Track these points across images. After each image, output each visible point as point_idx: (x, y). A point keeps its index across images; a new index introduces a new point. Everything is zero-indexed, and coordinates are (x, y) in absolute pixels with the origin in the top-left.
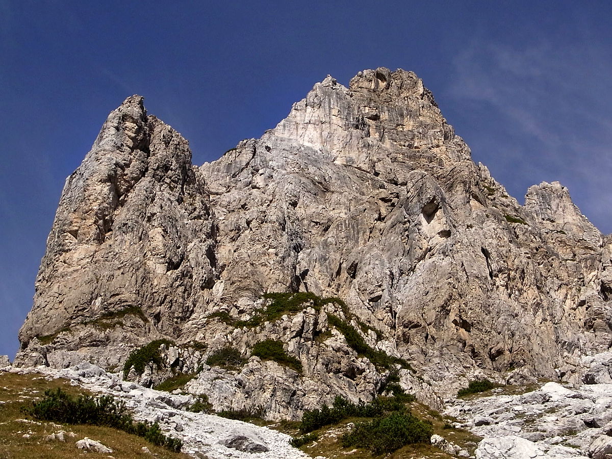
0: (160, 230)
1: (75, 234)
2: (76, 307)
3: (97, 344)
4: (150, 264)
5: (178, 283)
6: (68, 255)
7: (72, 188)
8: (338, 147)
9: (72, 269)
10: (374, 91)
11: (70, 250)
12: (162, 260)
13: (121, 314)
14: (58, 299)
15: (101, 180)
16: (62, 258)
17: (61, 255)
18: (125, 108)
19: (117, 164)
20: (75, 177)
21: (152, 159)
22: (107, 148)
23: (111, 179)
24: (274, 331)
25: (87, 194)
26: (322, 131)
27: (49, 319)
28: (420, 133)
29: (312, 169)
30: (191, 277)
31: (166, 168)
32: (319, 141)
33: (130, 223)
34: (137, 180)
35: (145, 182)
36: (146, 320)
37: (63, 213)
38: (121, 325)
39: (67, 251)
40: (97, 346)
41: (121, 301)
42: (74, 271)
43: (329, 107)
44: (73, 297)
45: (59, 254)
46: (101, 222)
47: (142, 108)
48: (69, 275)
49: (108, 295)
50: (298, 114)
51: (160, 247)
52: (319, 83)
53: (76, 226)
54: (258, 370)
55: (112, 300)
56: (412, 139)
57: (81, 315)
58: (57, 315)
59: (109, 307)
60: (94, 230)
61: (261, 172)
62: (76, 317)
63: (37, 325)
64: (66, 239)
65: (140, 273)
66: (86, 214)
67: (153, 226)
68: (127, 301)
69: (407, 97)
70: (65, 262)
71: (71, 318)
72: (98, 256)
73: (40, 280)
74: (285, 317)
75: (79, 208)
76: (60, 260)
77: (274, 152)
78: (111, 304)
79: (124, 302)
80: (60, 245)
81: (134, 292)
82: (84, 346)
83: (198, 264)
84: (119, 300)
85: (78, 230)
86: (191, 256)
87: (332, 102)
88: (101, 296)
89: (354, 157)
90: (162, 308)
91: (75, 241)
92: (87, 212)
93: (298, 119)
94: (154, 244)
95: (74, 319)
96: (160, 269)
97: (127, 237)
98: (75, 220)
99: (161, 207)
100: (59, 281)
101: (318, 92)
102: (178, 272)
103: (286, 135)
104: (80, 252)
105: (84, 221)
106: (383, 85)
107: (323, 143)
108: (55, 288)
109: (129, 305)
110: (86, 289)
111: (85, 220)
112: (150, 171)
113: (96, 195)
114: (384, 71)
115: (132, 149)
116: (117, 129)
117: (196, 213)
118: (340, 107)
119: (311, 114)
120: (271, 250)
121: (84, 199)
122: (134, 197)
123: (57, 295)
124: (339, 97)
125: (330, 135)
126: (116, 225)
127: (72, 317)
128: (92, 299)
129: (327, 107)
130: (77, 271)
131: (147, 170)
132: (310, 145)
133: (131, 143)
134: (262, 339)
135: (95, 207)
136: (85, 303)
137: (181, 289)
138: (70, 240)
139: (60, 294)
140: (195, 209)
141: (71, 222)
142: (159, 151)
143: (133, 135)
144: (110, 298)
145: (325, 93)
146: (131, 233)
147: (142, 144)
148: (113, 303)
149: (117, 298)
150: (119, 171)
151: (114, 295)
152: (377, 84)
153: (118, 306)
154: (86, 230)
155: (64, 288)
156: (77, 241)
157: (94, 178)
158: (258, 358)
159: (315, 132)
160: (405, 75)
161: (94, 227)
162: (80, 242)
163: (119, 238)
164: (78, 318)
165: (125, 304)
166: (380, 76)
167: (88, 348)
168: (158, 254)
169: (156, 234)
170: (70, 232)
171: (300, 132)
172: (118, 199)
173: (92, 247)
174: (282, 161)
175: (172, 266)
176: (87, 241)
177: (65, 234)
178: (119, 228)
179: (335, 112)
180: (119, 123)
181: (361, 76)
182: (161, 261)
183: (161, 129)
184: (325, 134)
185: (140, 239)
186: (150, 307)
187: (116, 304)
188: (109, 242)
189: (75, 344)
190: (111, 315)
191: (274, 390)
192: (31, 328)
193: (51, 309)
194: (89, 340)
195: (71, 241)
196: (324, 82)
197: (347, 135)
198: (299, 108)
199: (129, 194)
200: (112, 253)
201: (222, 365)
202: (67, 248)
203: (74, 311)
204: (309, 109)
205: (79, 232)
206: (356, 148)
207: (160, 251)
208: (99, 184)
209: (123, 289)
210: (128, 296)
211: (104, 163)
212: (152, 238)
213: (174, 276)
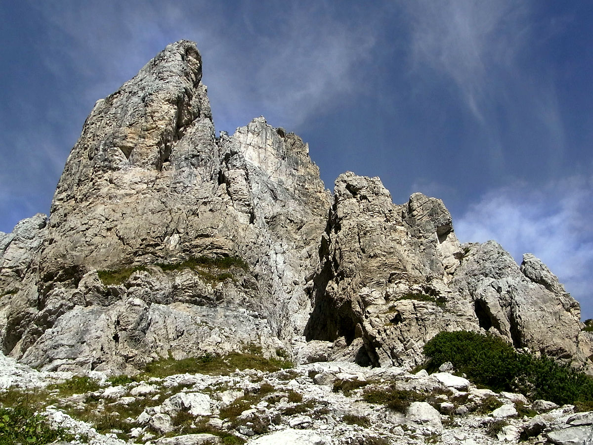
2: (142, 240)
3: (201, 301)
6: (116, 174)
8: (271, 169)
9: (122, 192)
11: (119, 169)
14: (105, 224)
15: (169, 100)
16: (106, 176)
17: (105, 172)
20: (117, 97)
26: (259, 154)
27: (93, 247)
28: (309, 180)
32: (257, 160)
39: (114, 169)
40: (200, 304)
41: (213, 246)
42: (127, 195)
43: (266, 138)
45: (103, 170)
48: (118, 198)
49: (192, 234)
51: (244, 192)
53: (132, 142)
55: (199, 241)
56: (304, 182)
57: (152, 253)
59: (193, 250)
60: (154, 153)
62: (143, 254)
63: (74, 253)
64: (116, 155)
66: (146, 133)
67: (234, 166)
68: (222, 248)
69: (300, 152)
70: (111, 182)
71: (135, 254)
73: (62, 199)
75: (137, 122)
76: (105, 178)
78: (197, 246)
79: (217, 248)
80: (106, 160)
81: (231, 237)
82: (180, 301)
84: (211, 243)
85: (133, 148)
87: (268, 135)
88: (179, 233)
89: (284, 180)
91: (125, 160)
92: (147, 130)
93: (241, 139)
95: (140, 255)
98: (131, 135)
100: (104, 203)
105: (143, 140)
107: (260, 162)
109: (225, 255)
111: (144, 138)
113: (163, 113)
118: (274, 140)
121: (146, 114)
123: (103, 219)
125: (266, 158)
127: (136, 252)
128: (166, 234)
129: (264, 137)
130: (130, 195)
136: (158, 237)
139: (107, 219)
141: (126, 136)
144: (195, 238)
146: (203, 168)
148: (200, 246)
151: (202, 236)
153: (208, 252)
154: (144, 150)
155: (112, 213)
156: (127, 161)
157: (160, 95)
159: (254, 153)
161: (156, 149)
162: (133, 163)
163: (187, 169)
164: (146, 256)
165: (219, 251)
167: (187, 305)
168: (241, 200)
176: (143, 163)
177: (115, 148)
178: (186, 159)
179: (270, 142)
182: (244, 208)
184: (262, 156)
187: (205, 249)
189: (164, 294)
192: (64, 255)
193: (96, 235)
194: (190, 293)
195: (121, 159)
197: (278, 162)
198: (242, 132)
199: (187, 129)
200: (182, 184)
202: (115, 166)
203: (141, 245)
204: (250, 135)
205: (135, 150)
206: (284, 174)
207: (245, 197)
208: (166, 103)
209: (216, 231)
211: (171, 83)
212: (234, 179)
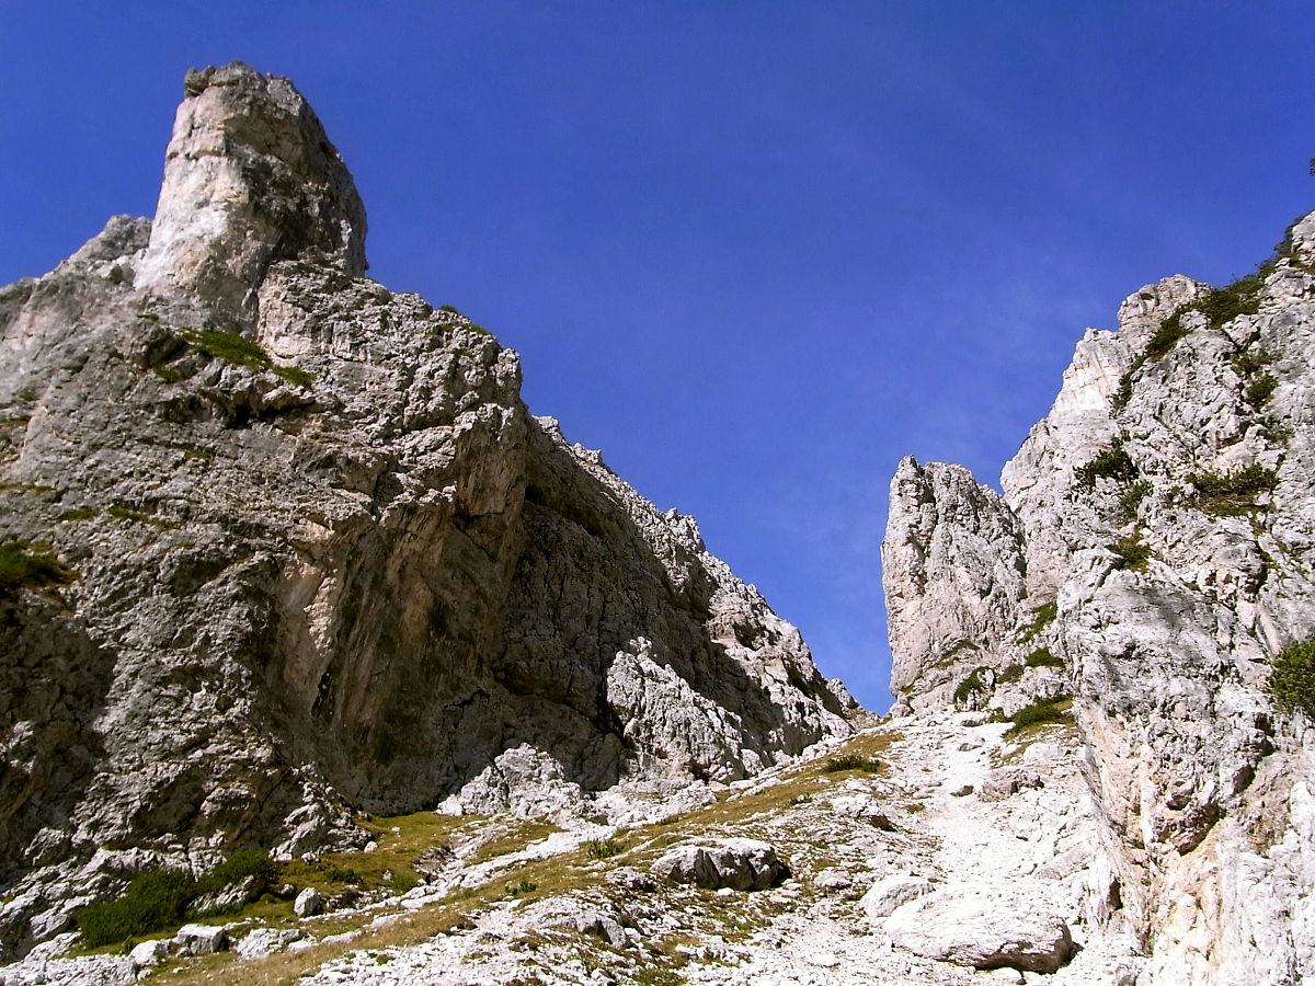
0: (963, 568)
1: (901, 595)
4: (966, 599)
5: (994, 606)
7: (886, 555)
10: (1145, 315)
12: (974, 592)
13: (955, 650)
18: (900, 475)
19: (910, 526)
21: (939, 505)
22: (899, 514)
23: (911, 540)
24: (1041, 641)
25: (897, 560)
29: (1099, 433)
30: (1005, 595)
31: (955, 507)
33: (938, 571)
34: (932, 530)
35: (939, 529)
36: (976, 648)
37: (888, 581)
38: (958, 659)
44: (917, 648)
46: (916, 578)
47: (915, 466)
50: (1071, 381)
52: (1080, 342)
54: (1032, 676)
58: (911, 667)
61: (1056, 453)
65: (960, 611)
72: (924, 608)
74: (1045, 627)
77: (1061, 429)
83: (1007, 582)
86: (999, 578)
90: (988, 633)
94: (962, 582)
96: (976, 600)
97: (941, 583)
99: (958, 547)
101: (1083, 351)
102: (991, 597)
103: (1067, 407)
104: (910, 608)
106: (1151, 303)
108: (902, 643)
110: (924, 638)
112: (941, 517)
114: (1146, 289)
115: (919, 506)
116: (900, 495)
117: (995, 534)
119: (1084, 376)
120: (1055, 553)
122: (935, 546)
124: (1104, 347)
126: (929, 577)
131: (938, 517)
132: (1093, 407)
133: (915, 502)
134: (1034, 649)
135: (907, 568)
137: (999, 609)
138: (899, 602)
140: (993, 531)
142: (943, 495)
143: (915, 494)
145: (1089, 349)
147: (927, 497)
149: (948, 638)
150: (915, 530)
152: (1145, 305)
158: (1030, 668)
160: (1170, 282)
166: (1145, 297)
169: (961, 571)
170: (897, 595)
171: (1079, 397)
172: (923, 552)
173: (917, 601)
174: (1069, 438)
175: (984, 593)
180: (900, 489)
181: (1126, 305)
183: (939, 473)
185: (951, 580)
186: (976, 636)
188: (928, 592)
190: (948, 653)
191: (1046, 688)
196: (1086, 338)
201: (1009, 680)
210: (957, 633)
213: (989, 601)
